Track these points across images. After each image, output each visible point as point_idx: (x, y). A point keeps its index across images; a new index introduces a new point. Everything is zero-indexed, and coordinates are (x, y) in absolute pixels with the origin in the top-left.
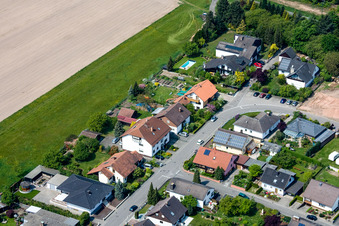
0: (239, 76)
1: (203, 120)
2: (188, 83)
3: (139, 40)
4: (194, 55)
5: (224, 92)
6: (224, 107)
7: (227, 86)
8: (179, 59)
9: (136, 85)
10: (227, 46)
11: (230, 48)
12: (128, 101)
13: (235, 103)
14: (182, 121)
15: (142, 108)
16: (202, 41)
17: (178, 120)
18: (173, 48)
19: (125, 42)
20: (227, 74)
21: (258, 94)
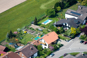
0: (73, 30)
1: (46, 55)
2: (44, 33)
3: (24, 6)
4: (52, 16)
5: (63, 39)
6: (60, 48)
7: (66, 36)
8: (43, 18)
9: (11, 32)
10: (72, 12)
11: (73, 14)
12: (6, 41)
13: (68, 46)
14: (31, 55)
15: (12, 46)
16: (59, 8)
17: (29, 54)
18: (42, 11)
19: (15, 7)
20: (68, 28)
21: (82, 42)
